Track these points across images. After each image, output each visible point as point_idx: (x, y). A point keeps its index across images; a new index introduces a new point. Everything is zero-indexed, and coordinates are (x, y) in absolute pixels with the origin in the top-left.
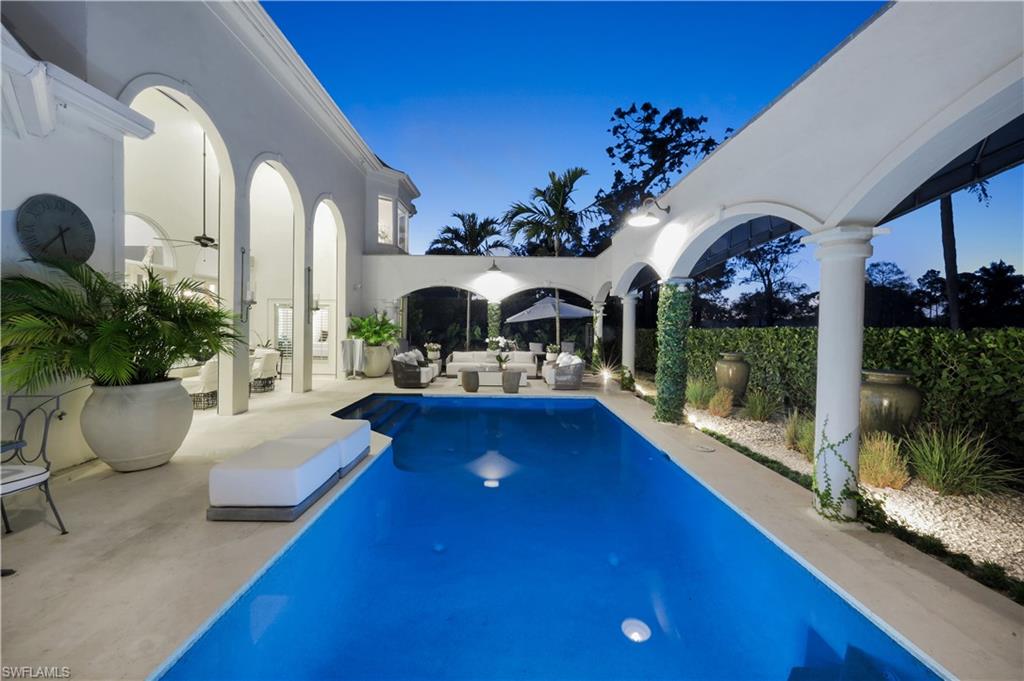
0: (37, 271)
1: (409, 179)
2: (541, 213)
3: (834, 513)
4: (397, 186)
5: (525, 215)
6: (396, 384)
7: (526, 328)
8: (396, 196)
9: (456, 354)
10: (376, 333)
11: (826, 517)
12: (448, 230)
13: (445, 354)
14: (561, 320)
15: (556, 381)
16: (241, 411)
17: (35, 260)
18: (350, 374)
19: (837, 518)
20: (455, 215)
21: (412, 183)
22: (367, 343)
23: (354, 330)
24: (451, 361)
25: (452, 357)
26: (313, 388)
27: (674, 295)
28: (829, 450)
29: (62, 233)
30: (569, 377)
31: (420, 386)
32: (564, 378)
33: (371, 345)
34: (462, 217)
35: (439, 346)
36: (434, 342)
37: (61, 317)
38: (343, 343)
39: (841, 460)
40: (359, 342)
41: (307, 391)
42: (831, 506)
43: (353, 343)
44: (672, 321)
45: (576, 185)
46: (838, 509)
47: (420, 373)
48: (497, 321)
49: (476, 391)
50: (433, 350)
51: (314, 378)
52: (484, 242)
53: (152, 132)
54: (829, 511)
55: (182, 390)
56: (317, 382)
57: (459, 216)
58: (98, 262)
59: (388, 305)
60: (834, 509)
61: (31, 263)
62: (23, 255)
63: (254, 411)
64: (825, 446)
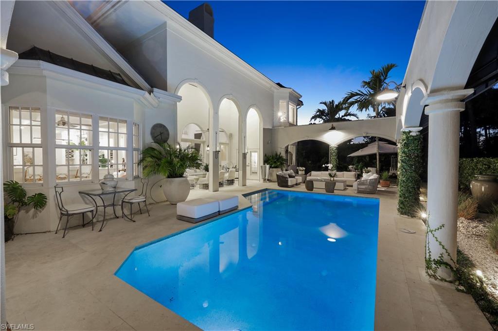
0: (155, 146)
1: (294, 91)
2: (365, 94)
3: (433, 273)
4: (288, 95)
5: (356, 98)
6: (278, 185)
7: (368, 159)
8: (288, 100)
9: (313, 173)
10: (275, 162)
11: (429, 275)
12: (319, 111)
13: (307, 172)
14: (380, 155)
15: (358, 188)
16: (216, 190)
17: (155, 142)
18: (265, 180)
19: (435, 277)
20: (321, 103)
21: (295, 92)
22: (270, 167)
23: (266, 161)
24: (310, 176)
25: (311, 174)
26: (247, 184)
27: (407, 138)
28: (430, 233)
29: (161, 134)
30: (366, 186)
31: (287, 186)
32: (363, 187)
33: (273, 168)
34: (325, 103)
35: (304, 168)
36: (302, 166)
37: (157, 158)
38: (261, 166)
39: (437, 240)
40: (268, 166)
41: (244, 186)
42: (431, 268)
43: (266, 167)
44: (406, 154)
45: (389, 74)
46: (435, 272)
47: (288, 180)
48: (335, 156)
49: (312, 190)
50: (301, 170)
51: (247, 181)
52: (338, 114)
53: (181, 100)
54: (430, 272)
55: (187, 181)
56: (248, 183)
57: (324, 103)
58: (170, 142)
59: (282, 150)
60: (433, 271)
61: (154, 144)
62: (153, 141)
63: (221, 191)
64: (428, 231)
